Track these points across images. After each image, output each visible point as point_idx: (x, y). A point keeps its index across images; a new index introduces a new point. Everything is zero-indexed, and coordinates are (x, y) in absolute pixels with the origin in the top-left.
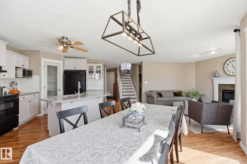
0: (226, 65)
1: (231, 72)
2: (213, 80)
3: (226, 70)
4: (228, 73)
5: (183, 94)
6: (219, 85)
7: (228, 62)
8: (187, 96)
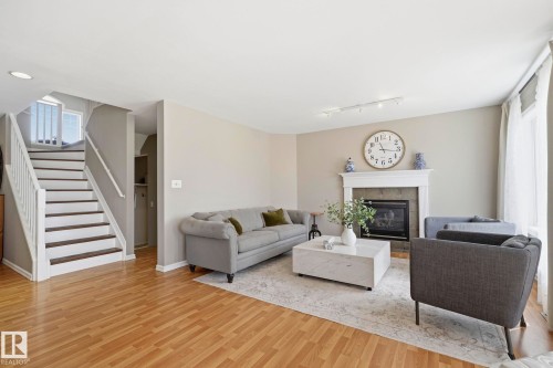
0: (368, 146)
1: (380, 162)
2: (341, 178)
3: (368, 156)
4: (373, 162)
5: (287, 218)
6: (354, 189)
7: (372, 140)
8: (294, 222)
